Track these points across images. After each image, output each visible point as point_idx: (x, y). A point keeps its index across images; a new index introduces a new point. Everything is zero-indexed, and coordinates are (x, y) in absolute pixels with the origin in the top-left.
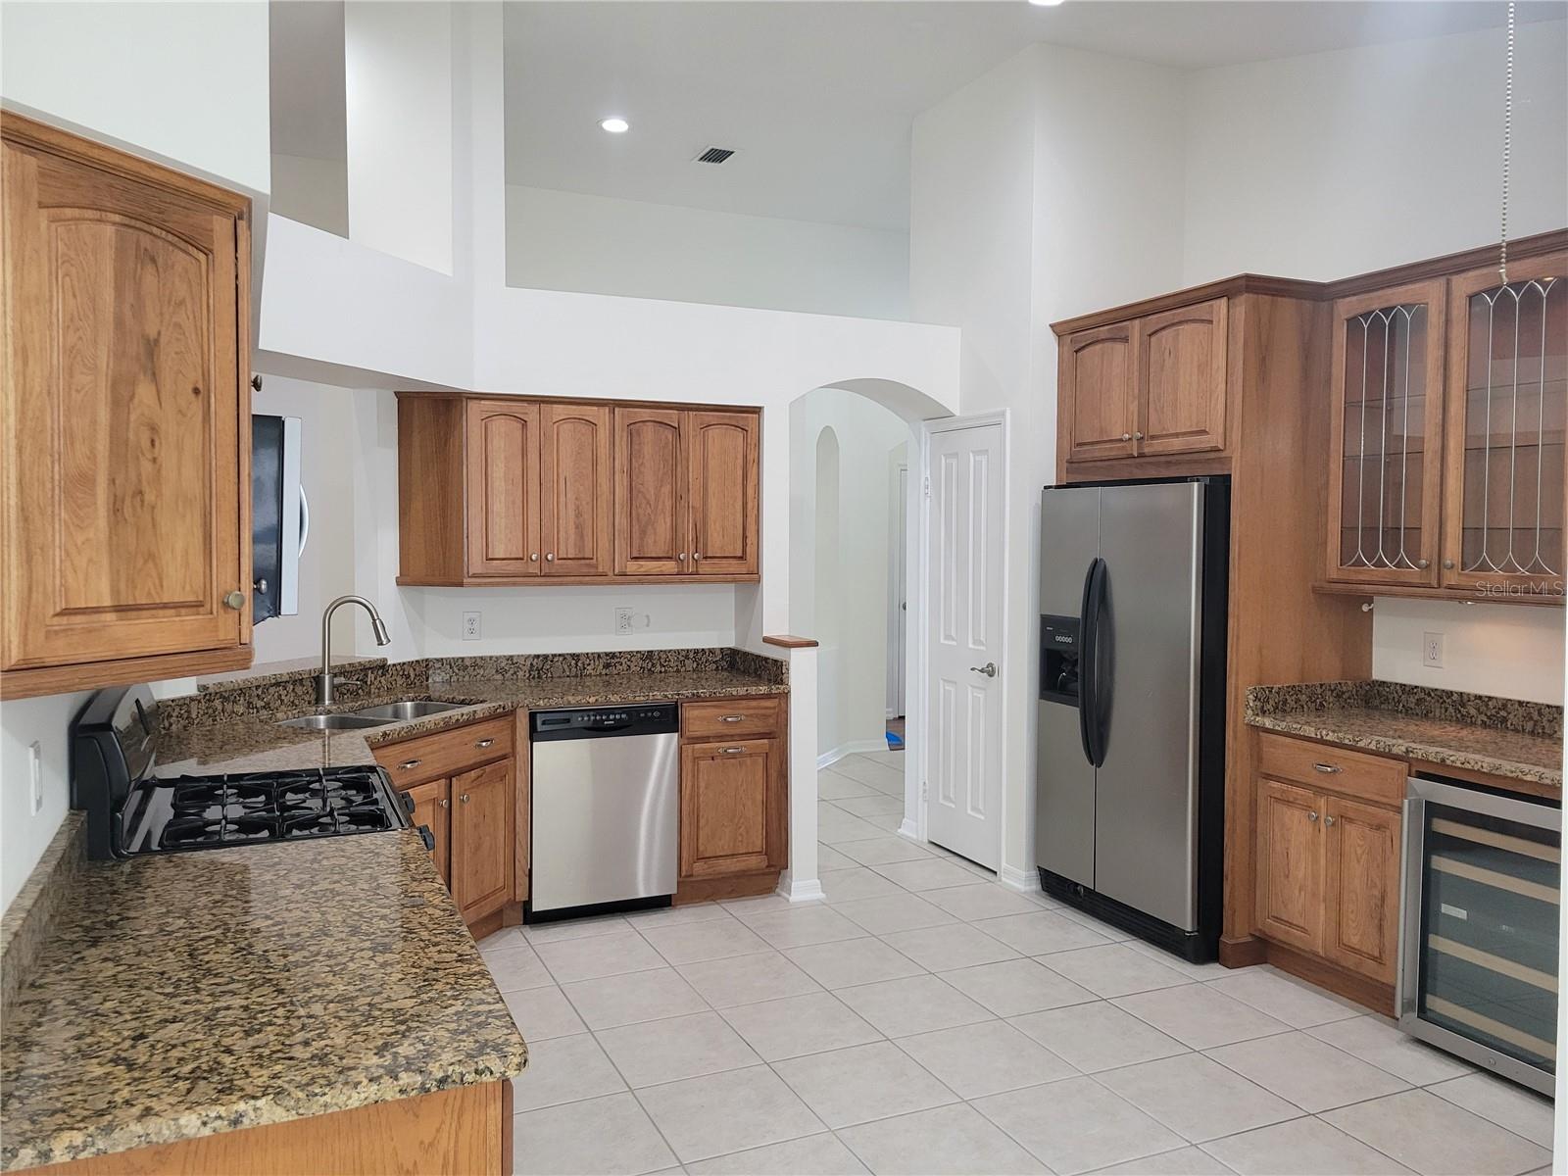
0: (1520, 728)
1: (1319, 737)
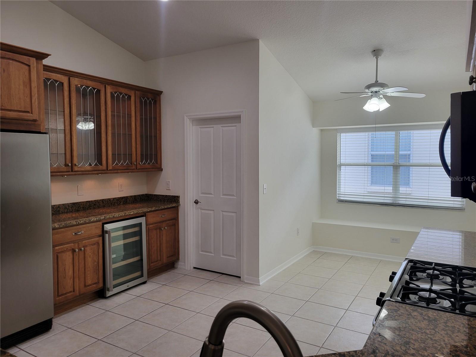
0: (64, 212)
1: (77, 223)
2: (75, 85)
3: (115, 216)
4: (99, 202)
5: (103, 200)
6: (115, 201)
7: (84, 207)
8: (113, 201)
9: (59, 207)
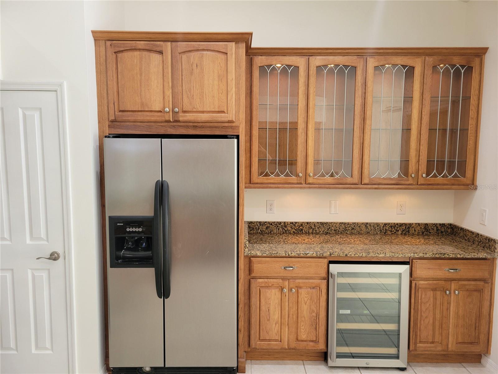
0: (308, 232)
1: (287, 255)
2: (315, 66)
3: (348, 255)
4: (360, 226)
5: (367, 223)
6: (388, 228)
7: (336, 230)
8: (383, 227)
9: (302, 225)
